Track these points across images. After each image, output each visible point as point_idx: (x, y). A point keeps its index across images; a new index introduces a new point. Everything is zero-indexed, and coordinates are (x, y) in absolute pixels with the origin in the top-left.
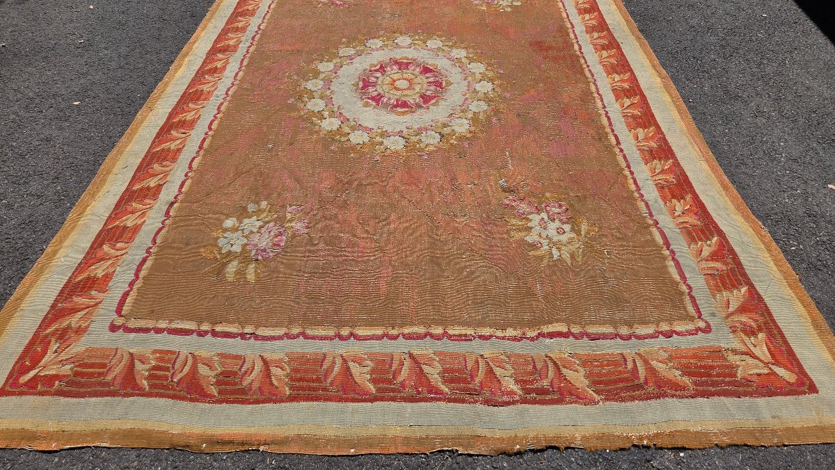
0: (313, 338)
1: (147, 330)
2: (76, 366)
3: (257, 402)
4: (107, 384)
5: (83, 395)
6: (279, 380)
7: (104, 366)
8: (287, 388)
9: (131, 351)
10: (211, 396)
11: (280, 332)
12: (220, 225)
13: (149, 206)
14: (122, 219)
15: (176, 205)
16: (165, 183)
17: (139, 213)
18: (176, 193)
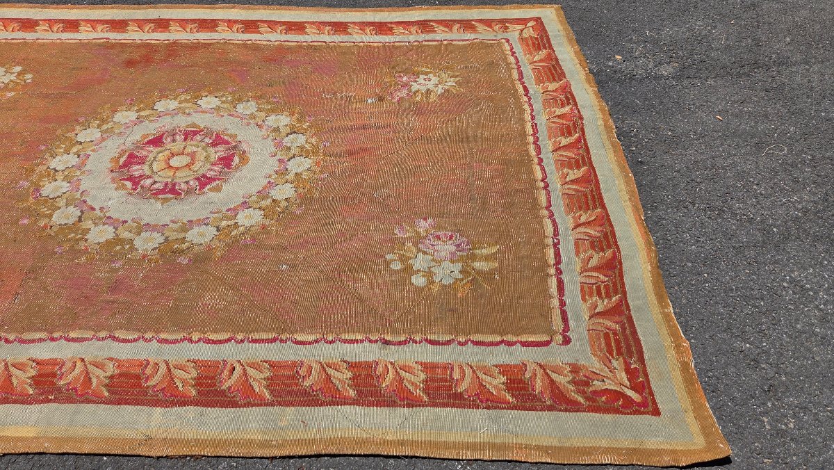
0: (549, 202)
1: (564, 314)
2: (613, 357)
3: (611, 226)
4: (624, 329)
5: (638, 341)
6: (590, 216)
7: (607, 336)
8: (596, 211)
9: (587, 318)
10: (614, 253)
11: (548, 222)
12: (421, 289)
13: (390, 366)
14: (412, 389)
15: (388, 338)
16: (346, 362)
17: (402, 373)
18: (366, 344)
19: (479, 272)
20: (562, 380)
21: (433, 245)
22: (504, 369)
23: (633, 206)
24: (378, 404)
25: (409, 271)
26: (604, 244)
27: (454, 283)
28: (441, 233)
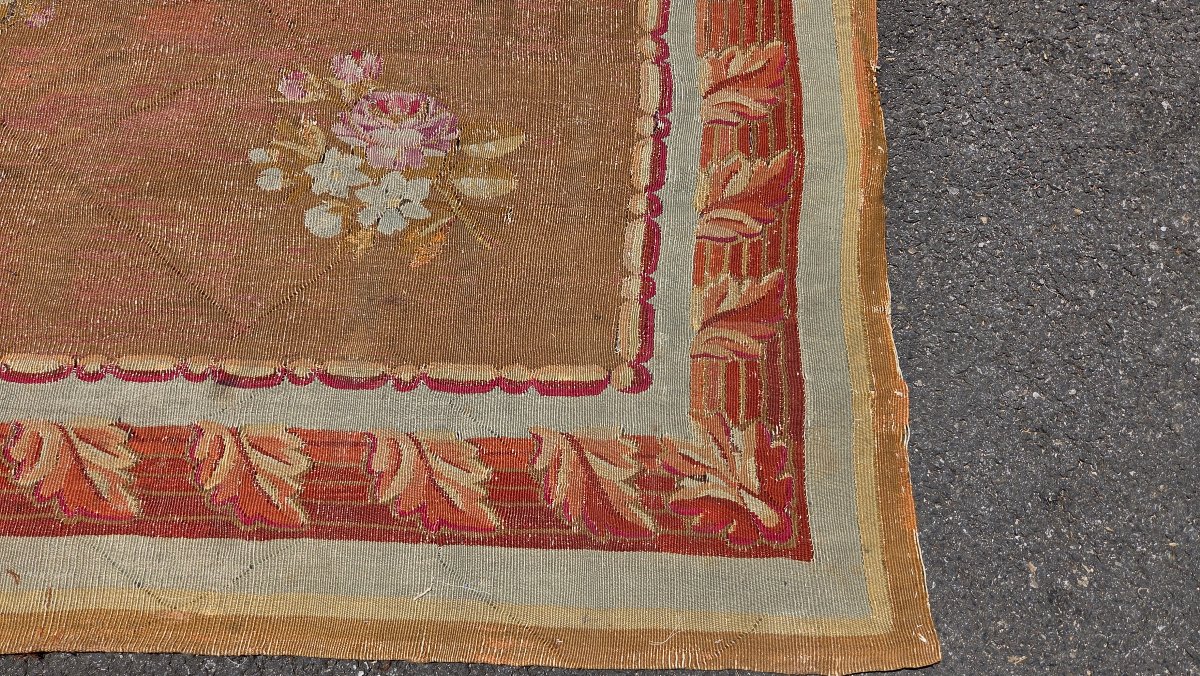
0: (664, 18)
1: (647, 313)
2: (736, 423)
3: (797, 87)
4: (773, 353)
5: (797, 384)
6: (754, 58)
7: (732, 369)
8: (770, 45)
9: (697, 327)
10: (789, 162)
11: (651, 74)
12: (327, 244)
13: (228, 440)
14: (274, 494)
15: (231, 368)
16: (126, 428)
17: (255, 457)
18: (180, 383)
19: (468, 205)
20: (614, 476)
21: (367, 128)
22: (490, 450)
23: (857, 32)
24: (192, 531)
25: (299, 195)
26: (772, 135)
27: (405, 233)
28: (391, 97)
